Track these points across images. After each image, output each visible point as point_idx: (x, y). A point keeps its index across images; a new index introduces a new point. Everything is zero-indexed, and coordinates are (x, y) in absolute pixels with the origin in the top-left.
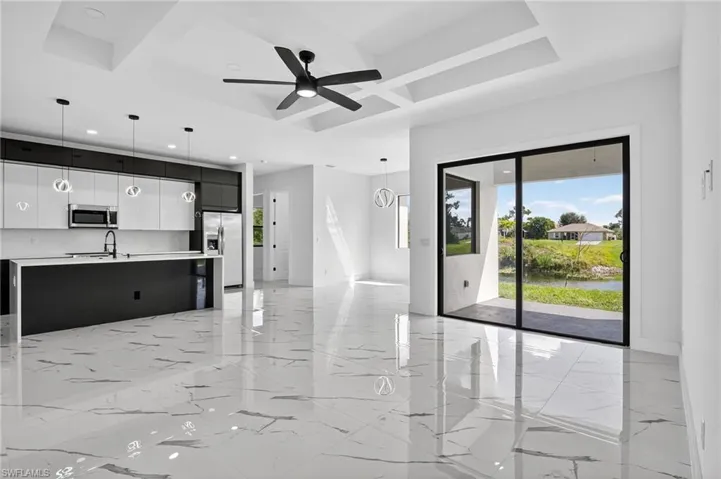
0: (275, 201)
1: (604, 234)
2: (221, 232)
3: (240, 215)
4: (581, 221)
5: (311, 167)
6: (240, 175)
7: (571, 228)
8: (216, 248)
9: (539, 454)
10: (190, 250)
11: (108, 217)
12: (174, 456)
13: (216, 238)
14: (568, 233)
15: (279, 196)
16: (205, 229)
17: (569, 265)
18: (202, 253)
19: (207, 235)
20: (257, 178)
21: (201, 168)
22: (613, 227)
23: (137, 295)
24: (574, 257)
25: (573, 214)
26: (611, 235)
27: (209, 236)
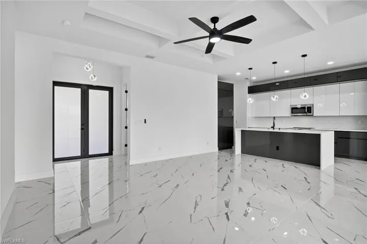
11: (306, 110)
12: (337, 240)
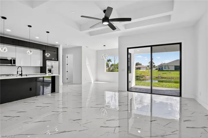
0: (67, 57)
1: (146, 68)
2: (52, 67)
3: (58, 62)
4: (140, 64)
5: (81, 47)
6: (58, 49)
7: (139, 66)
8: (51, 72)
9: (193, 128)
10: (41, 73)
11: (13, 62)
13: (50, 69)
14: (138, 68)
15: (69, 56)
16: (47, 66)
17: (140, 76)
18: (46, 74)
19: (47, 68)
20: (64, 50)
21: (46, 45)
22: (148, 66)
23: (31, 89)
24: (141, 74)
25: (139, 63)
26: (148, 68)
27: (48, 68)
